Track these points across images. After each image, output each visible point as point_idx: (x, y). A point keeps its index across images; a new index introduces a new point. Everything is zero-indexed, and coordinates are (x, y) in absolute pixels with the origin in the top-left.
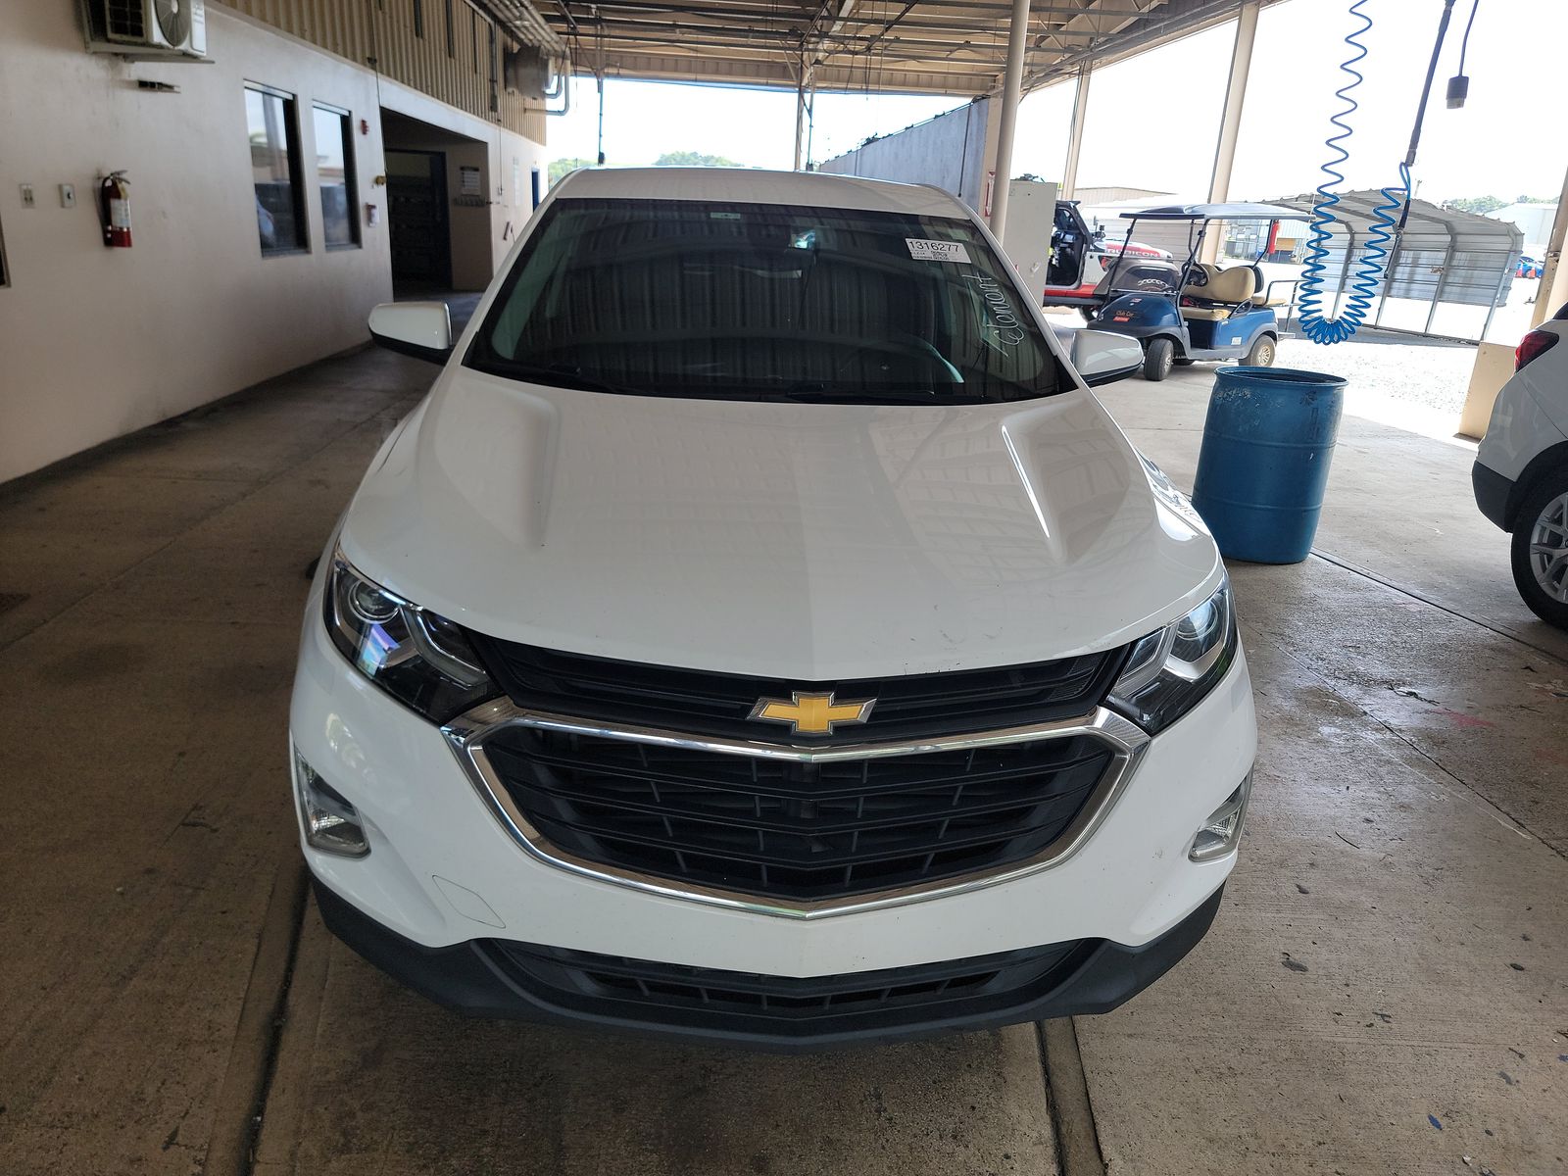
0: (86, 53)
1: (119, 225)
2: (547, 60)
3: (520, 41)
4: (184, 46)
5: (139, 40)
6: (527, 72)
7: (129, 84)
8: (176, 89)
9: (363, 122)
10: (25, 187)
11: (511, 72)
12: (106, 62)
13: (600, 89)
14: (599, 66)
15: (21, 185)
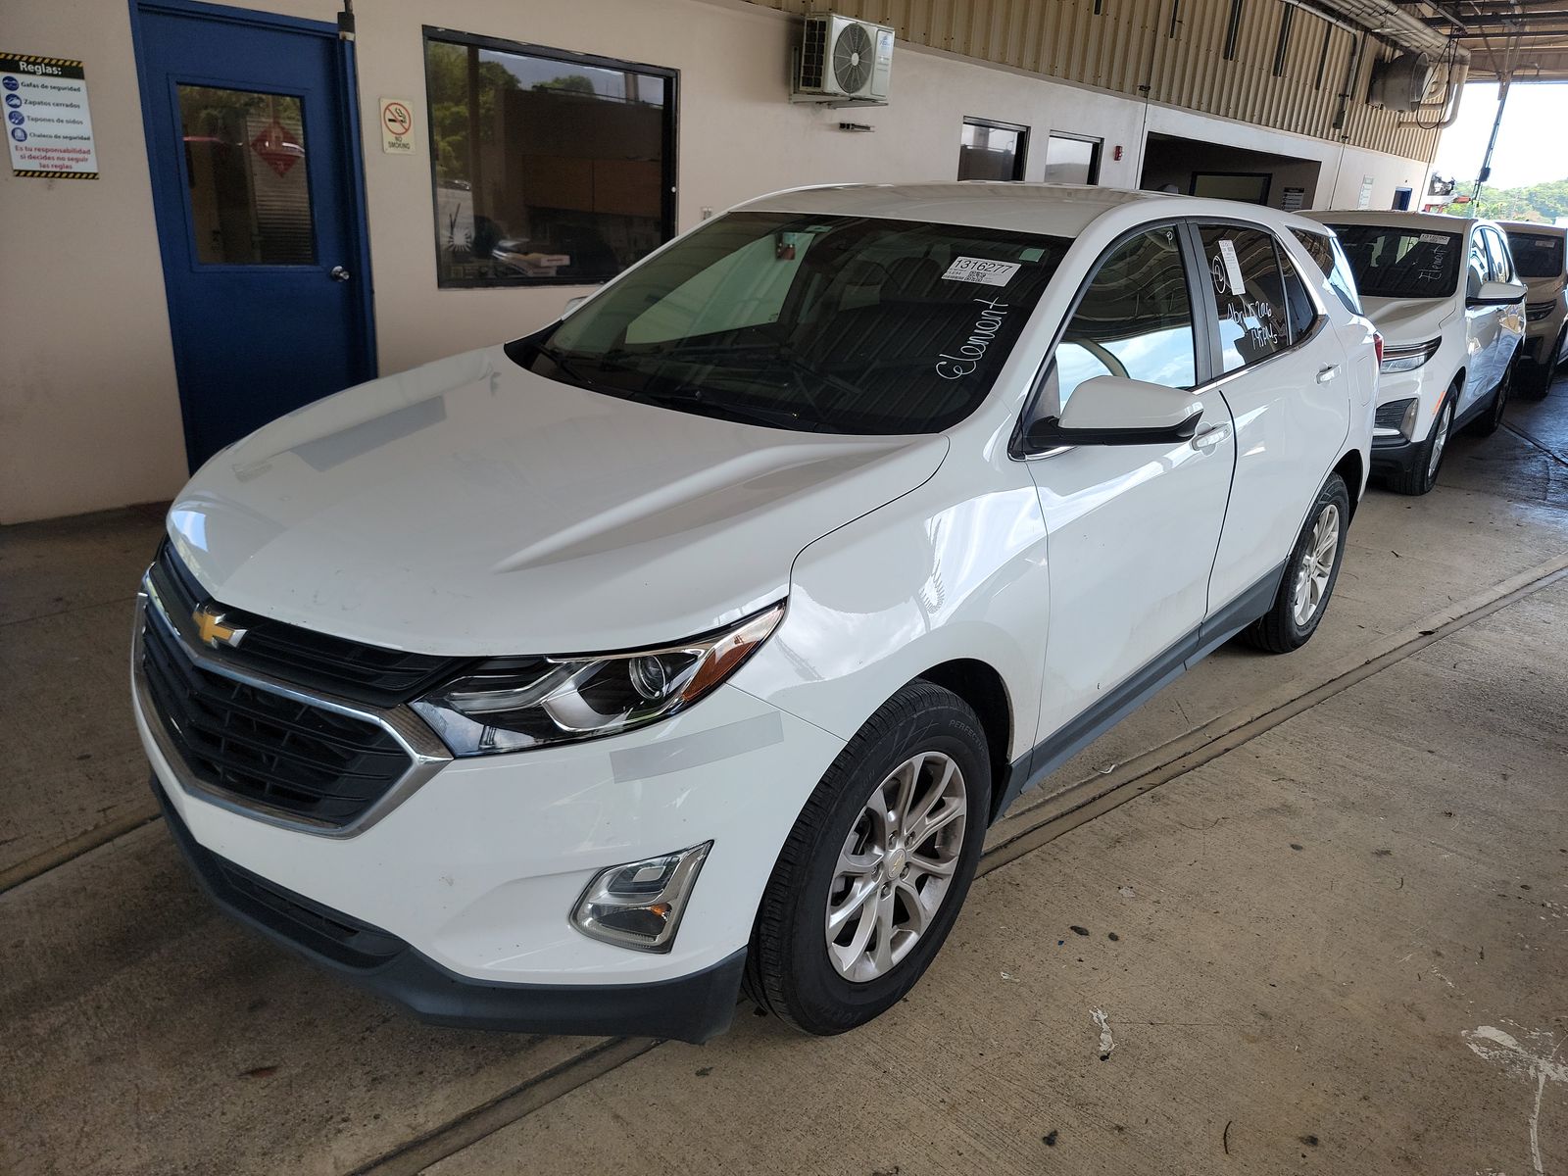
0: (789, 103)
1: (788, 243)
2: (1427, 68)
3: (1402, 48)
4: (863, 93)
5: (817, 90)
6: (1396, 83)
7: (831, 127)
8: (872, 129)
9: (1118, 149)
10: (706, 209)
11: (1378, 85)
12: (808, 110)
13: (1503, 95)
14: (1502, 70)
15: (702, 208)
